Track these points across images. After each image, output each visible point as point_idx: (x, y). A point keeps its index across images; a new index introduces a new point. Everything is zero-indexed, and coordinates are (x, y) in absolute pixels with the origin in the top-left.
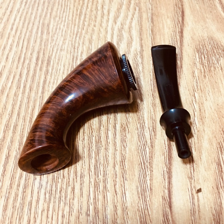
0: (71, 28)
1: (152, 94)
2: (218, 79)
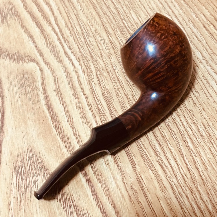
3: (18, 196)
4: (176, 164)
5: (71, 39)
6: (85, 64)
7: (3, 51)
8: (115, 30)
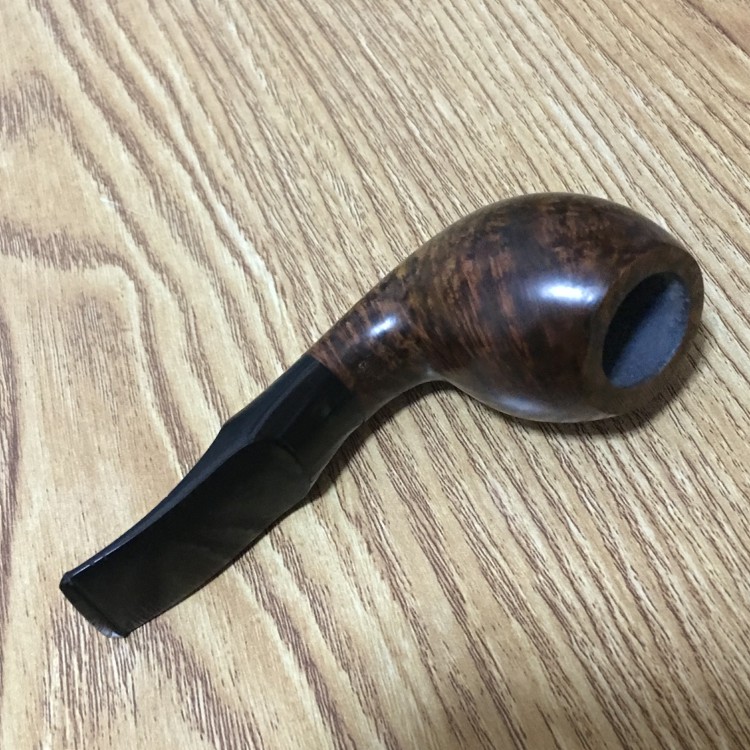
3: (68, 722)
4: (601, 597)
5: (237, 185)
6: (284, 268)
7: (14, 229)
8: (380, 151)
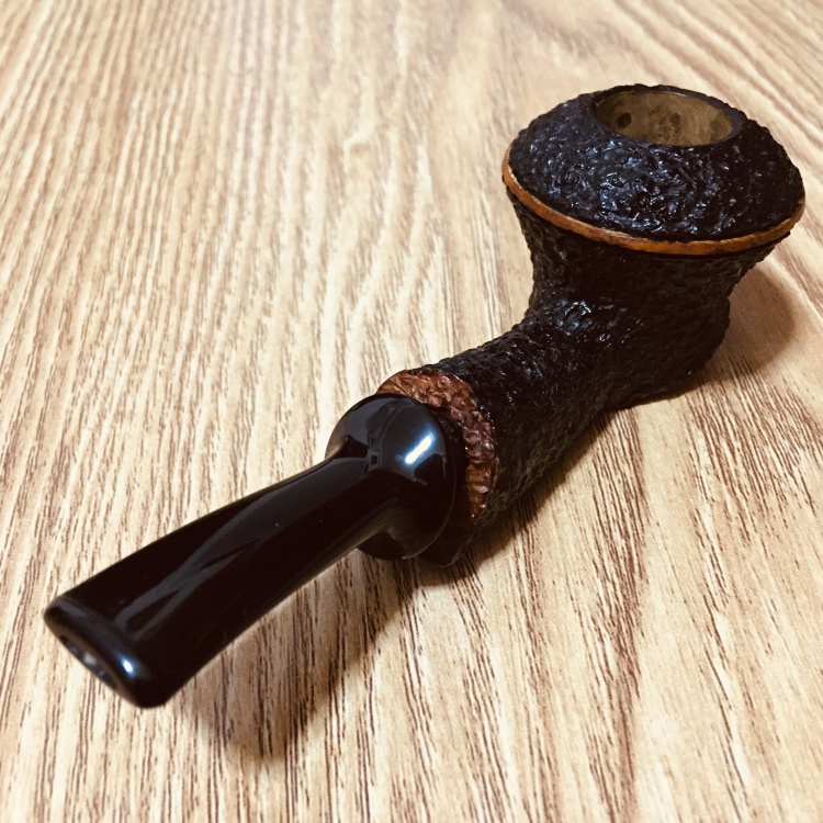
0: (167, 321)
1: (528, 625)
2: (805, 548)
